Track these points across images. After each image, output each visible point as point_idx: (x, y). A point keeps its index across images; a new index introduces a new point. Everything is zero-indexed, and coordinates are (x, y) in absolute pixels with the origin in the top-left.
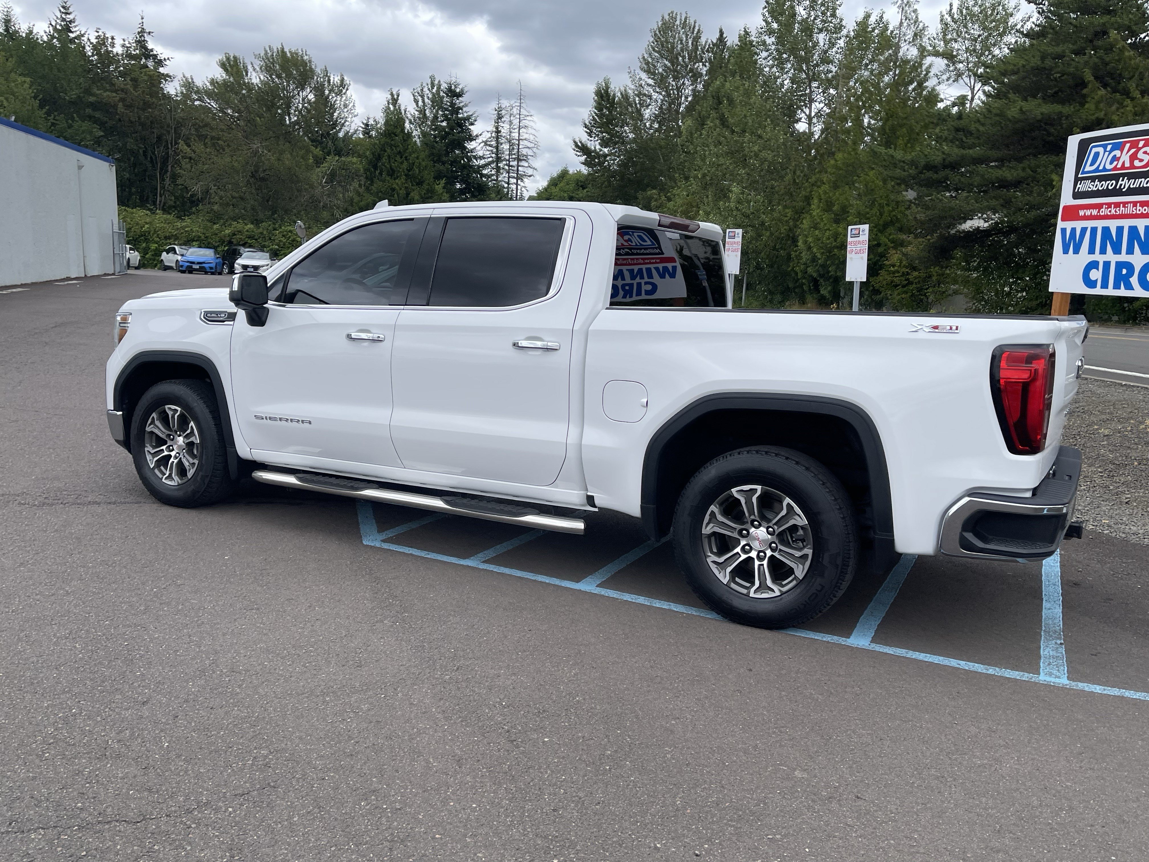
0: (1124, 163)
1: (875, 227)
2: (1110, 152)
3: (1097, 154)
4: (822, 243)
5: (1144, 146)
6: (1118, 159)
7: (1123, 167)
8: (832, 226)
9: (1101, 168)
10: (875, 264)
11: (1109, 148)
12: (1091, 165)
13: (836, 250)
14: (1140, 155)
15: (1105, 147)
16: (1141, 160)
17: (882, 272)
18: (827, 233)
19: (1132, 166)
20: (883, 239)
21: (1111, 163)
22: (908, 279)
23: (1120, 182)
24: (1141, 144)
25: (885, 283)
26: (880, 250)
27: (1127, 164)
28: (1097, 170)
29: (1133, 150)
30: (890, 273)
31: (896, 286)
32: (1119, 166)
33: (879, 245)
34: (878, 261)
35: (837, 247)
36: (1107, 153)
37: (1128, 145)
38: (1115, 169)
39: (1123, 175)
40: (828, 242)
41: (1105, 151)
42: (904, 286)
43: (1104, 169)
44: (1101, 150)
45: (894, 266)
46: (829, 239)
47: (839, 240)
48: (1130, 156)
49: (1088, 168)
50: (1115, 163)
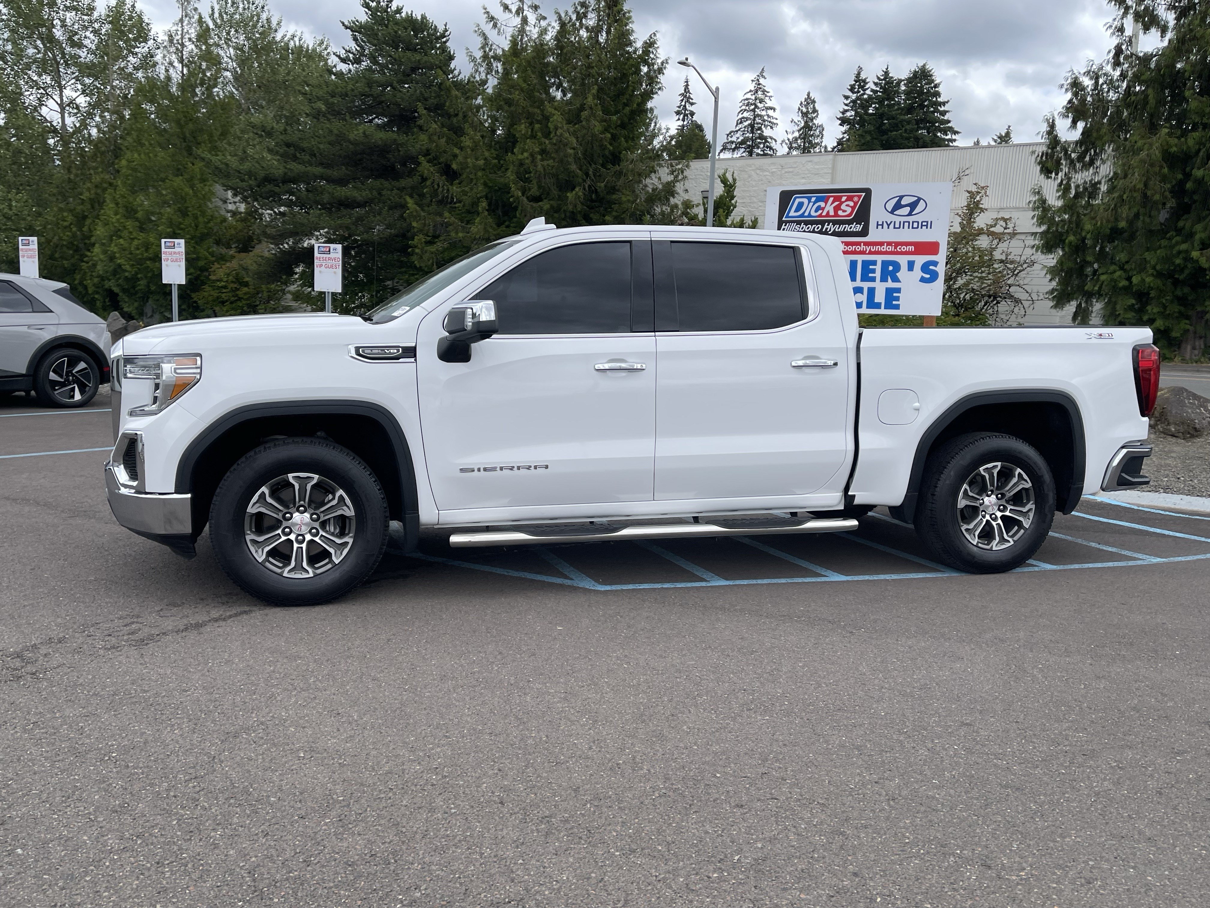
0: (828, 212)
1: (192, 239)
2: (815, 203)
3: (801, 205)
4: (131, 254)
5: (846, 201)
6: (823, 209)
7: (828, 215)
8: (139, 235)
9: (806, 214)
10: (197, 278)
11: (813, 199)
12: (796, 211)
13: (148, 262)
14: (843, 207)
15: (809, 199)
16: (844, 211)
17: (207, 287)
18: (136, 242)
19: (836, 215)
20: (203, 253)
21: (816, 211)
22: (237, 295)
23: (826, 226)
24: (844, 199)
25: (210, 298)
26: (201, 263)
27: (832, 213)
28: (802, 215)
29: (837, 203)
30: (214, 288)
31: (223, 303)
32: (824, 214)
33: (198, 259)
34: (199, 276)
35: (150, 259)
36: (811, 204)
37: (831, 199)
38: (820, 216)
39: (829, 222)
40: (138, 252)
41: (809, 202)
42: (232, 303)
43: (810, 215)
44: (806, 201)
45: (220, 280)
46: (138, 249)
47: (151, 251)
48: (834, 208)
49: (792, 213)
50: (820, 212)
